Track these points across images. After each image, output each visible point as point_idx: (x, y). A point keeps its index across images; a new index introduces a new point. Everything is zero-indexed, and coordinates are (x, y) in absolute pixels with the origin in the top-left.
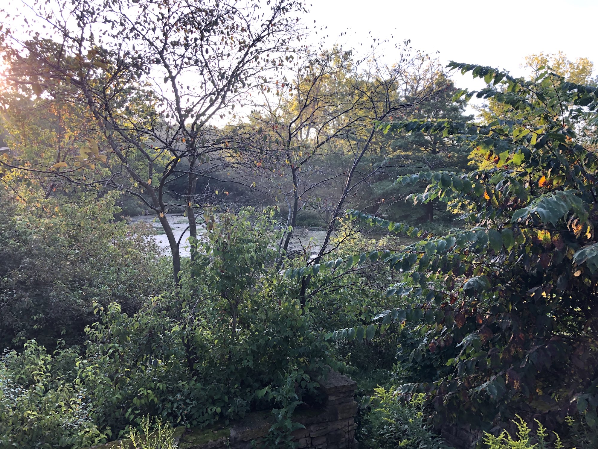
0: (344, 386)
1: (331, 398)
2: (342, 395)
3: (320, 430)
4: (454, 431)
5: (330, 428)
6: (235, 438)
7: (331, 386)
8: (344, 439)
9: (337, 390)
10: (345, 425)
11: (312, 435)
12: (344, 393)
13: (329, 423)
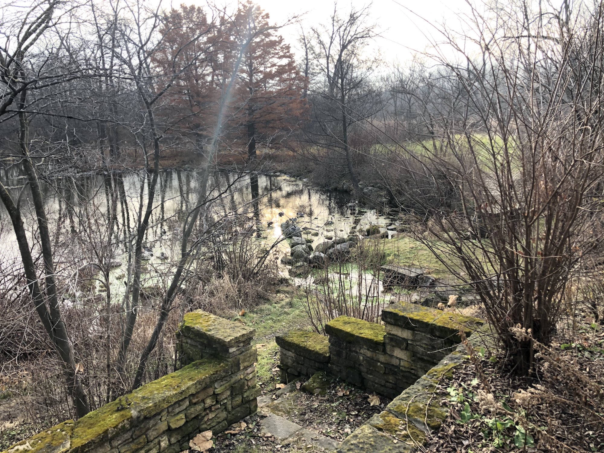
0: (243, 335)
1: (232, 350)
2: (242, 345)
3: (223, 385)
4: (344, 355)
5: (233, 380)
6: (138, 417)
7: (231, 338)
8: (247, 387)
9: (237, 341)
10: (248, 374)
11: (218, 391)
12: (244, 342)
13: (232, 375)
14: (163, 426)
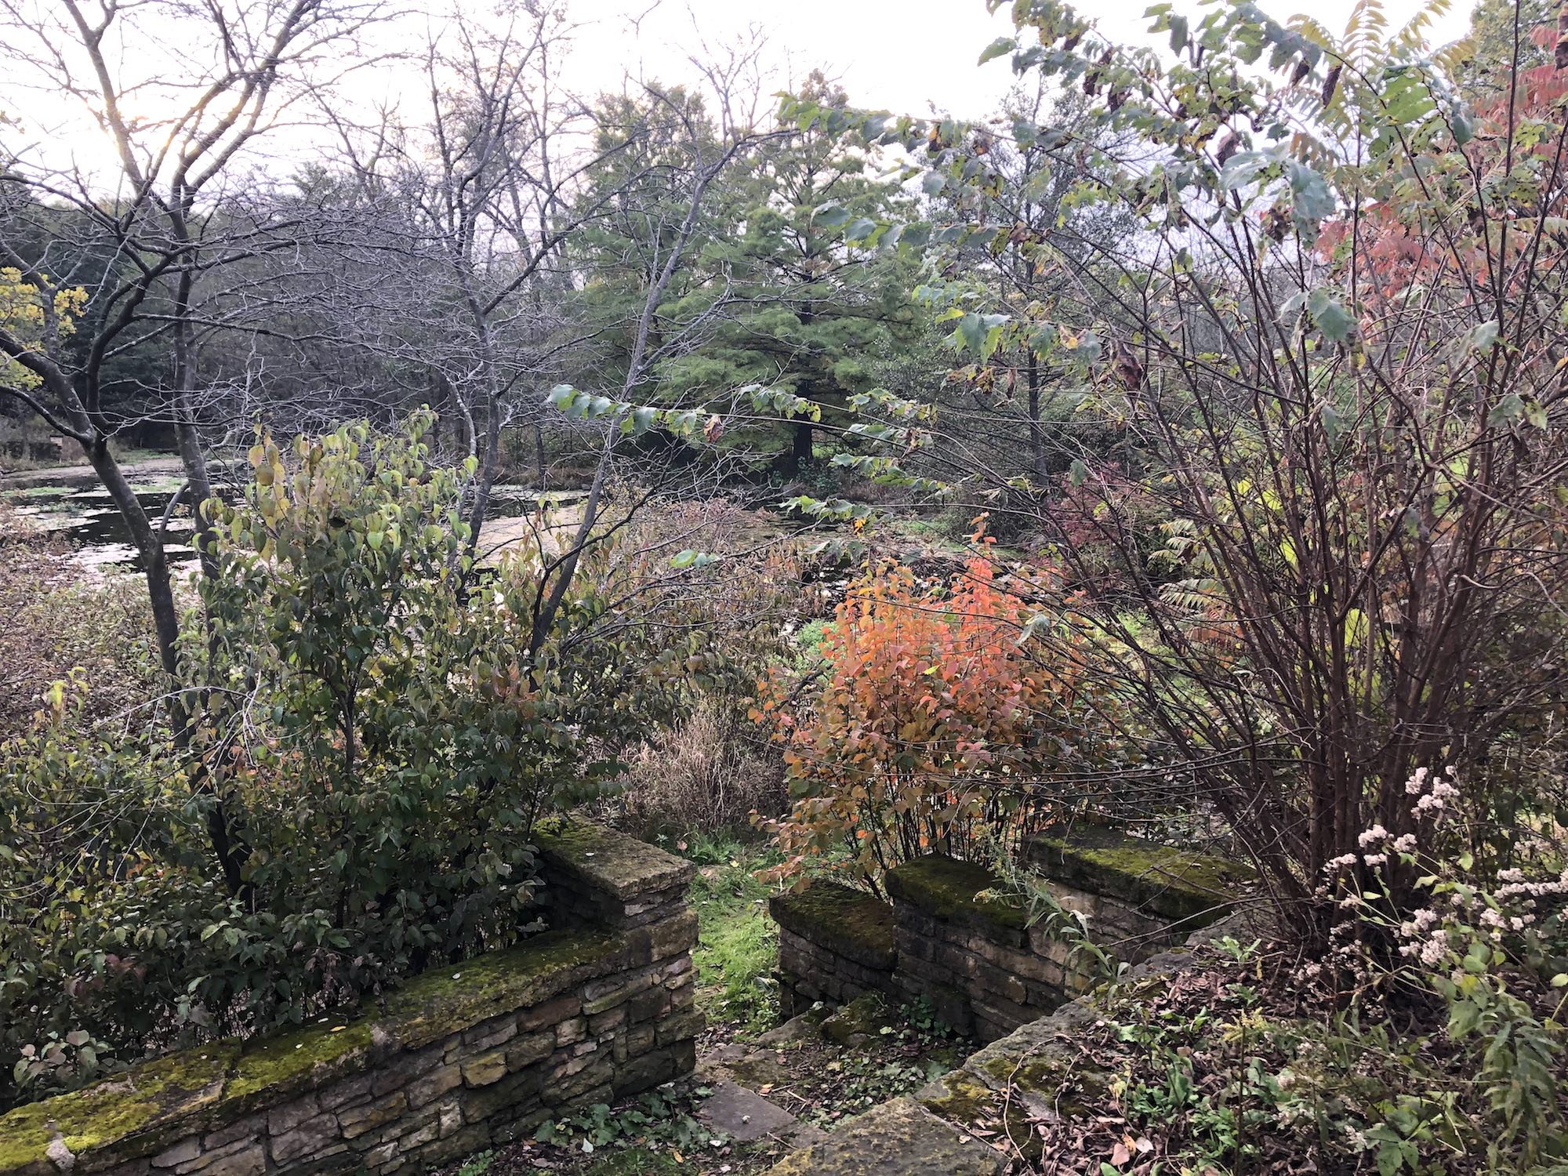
0: (662, 876)
1: (631, 910)
2: (658, 899)
3: (607, 994)
4: (930, 951)
5: (632, 986)
6: (387, 1046)
7: (632, 880)
8: (668, 1008)
9: (646, 888)
10: (672, 975)
11: (590, 1008)
12: (663, 893)
13: (631, 973)
14: (449, 1077)
